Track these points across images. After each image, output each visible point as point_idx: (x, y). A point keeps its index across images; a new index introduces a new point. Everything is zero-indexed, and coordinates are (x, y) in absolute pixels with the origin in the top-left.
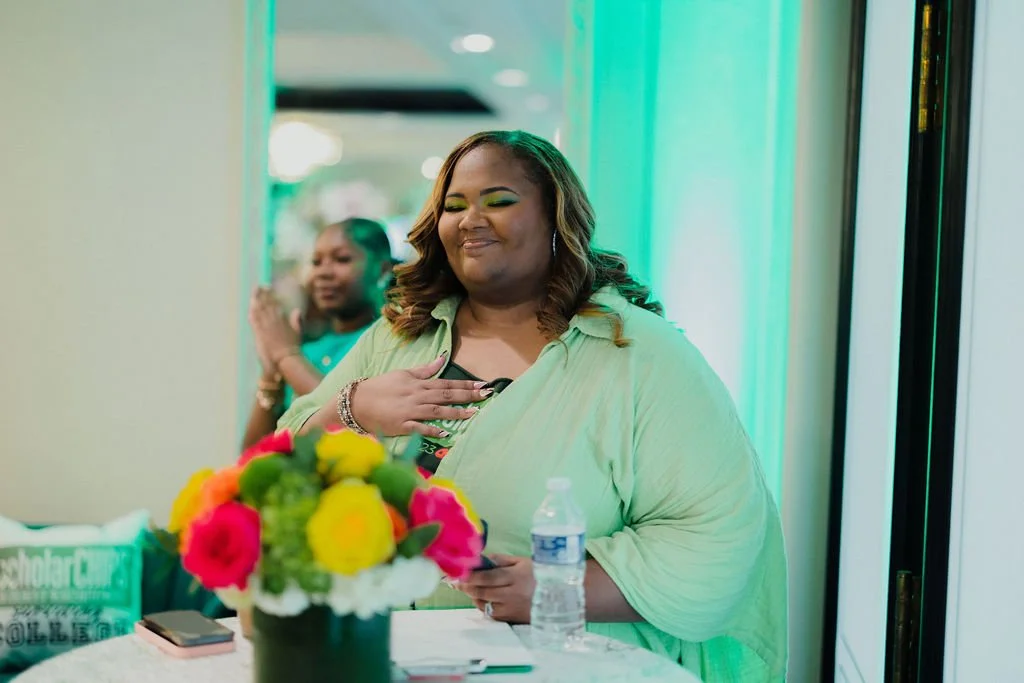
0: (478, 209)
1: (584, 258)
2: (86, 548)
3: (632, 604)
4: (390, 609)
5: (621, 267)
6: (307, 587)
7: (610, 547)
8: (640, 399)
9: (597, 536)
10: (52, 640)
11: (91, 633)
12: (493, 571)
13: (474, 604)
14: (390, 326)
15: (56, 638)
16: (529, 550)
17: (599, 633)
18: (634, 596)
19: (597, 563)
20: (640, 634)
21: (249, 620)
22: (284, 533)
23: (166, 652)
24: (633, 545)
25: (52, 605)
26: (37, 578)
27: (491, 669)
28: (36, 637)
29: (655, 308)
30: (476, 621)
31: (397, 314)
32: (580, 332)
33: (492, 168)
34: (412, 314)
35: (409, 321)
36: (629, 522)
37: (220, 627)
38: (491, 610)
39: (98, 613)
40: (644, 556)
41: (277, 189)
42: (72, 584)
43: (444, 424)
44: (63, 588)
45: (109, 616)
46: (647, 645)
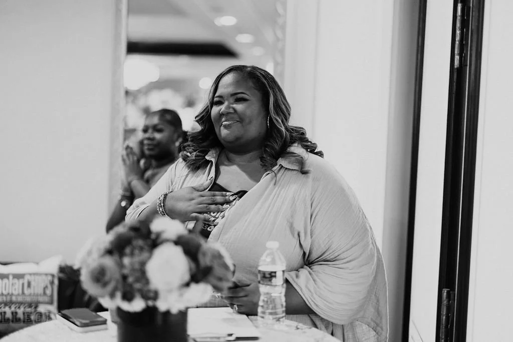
0: (230, 103)
1: (283, 129)
2: (30, 274)
3: (309, 305)
4: (187, 308)
5: (303, 134)
6: (145, 297)
7: (297, 276)
8: (314, 200)
9: (291, 271)
10: (12, 321)
11: (32, 317)
12: (238, 289)
13: (229, 305)
14: (184, 163)
15: (14, 320)
16: (258, 278)
17: (291, 320)
18: (310, 301)
19: (291, 284)
20: (312, 320)
21: (115, 314)
22: (133, 270)
23: (71, 329)
24: (309, 275)
25: (13, 303)
26: (5, 290)
27: (238, 339)
28: (4, 319)
29: (320, 154)
30: (230, 313)
31: (188, 156)
32: (282, 166)
33: (237, 83)
34: (195, 157)
35: (194, 160)
36: (307, 263)
37: (99, 316)
38: (237, 308)
39: (36, 307)
40: (314, 280)
41: (127, 93)
42: (23, 293)
43: (212, 214)
44: (18, 295)
45: (42, 309)
46: (316, 326)
